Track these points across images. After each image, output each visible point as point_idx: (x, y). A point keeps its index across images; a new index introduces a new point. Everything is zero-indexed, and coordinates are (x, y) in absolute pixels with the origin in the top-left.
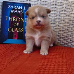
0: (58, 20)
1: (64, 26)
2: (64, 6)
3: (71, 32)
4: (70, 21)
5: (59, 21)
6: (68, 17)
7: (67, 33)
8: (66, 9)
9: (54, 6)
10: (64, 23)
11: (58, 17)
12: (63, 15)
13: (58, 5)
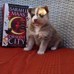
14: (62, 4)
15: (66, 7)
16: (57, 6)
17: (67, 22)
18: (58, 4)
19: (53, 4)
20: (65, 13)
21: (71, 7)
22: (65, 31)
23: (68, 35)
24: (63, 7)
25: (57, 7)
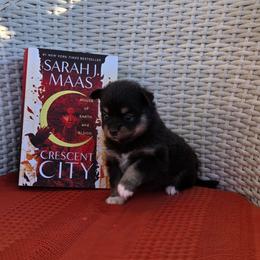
0: (193, 115)
1: (209, 133)
2: (210, 78)
3: (227, 149)
4: (224, 119)
5: (197, 118)
6: (217, 110)
7: (217, 151)
8: (213, 88)
9: (183, 78)
10: (208, 124)
11: (193, 108)
12: (206, 104)
13: (193, 75)
14: (217, 43)
15: (229, 57)
16: (199, 50)
17: (230, 106)
18: (202, 45)
19: (188, 44)
20: (226, 75)
21: (246, 56)
22: (225, 135)
23: (234, 149)
24: (218, 53)
25: (201, 54)
